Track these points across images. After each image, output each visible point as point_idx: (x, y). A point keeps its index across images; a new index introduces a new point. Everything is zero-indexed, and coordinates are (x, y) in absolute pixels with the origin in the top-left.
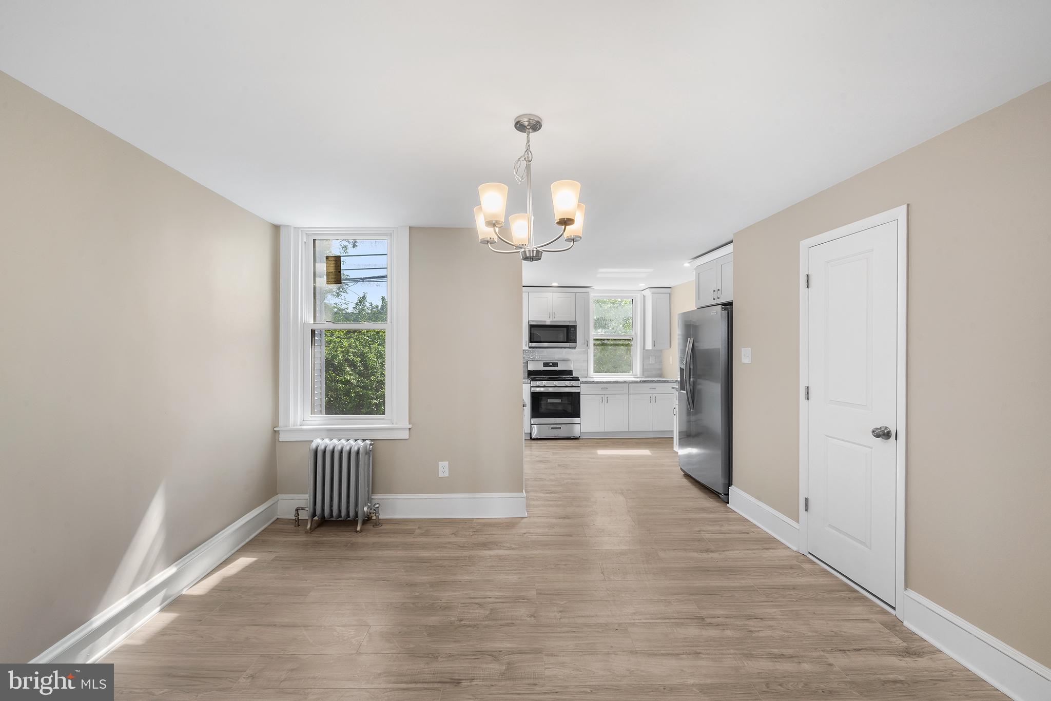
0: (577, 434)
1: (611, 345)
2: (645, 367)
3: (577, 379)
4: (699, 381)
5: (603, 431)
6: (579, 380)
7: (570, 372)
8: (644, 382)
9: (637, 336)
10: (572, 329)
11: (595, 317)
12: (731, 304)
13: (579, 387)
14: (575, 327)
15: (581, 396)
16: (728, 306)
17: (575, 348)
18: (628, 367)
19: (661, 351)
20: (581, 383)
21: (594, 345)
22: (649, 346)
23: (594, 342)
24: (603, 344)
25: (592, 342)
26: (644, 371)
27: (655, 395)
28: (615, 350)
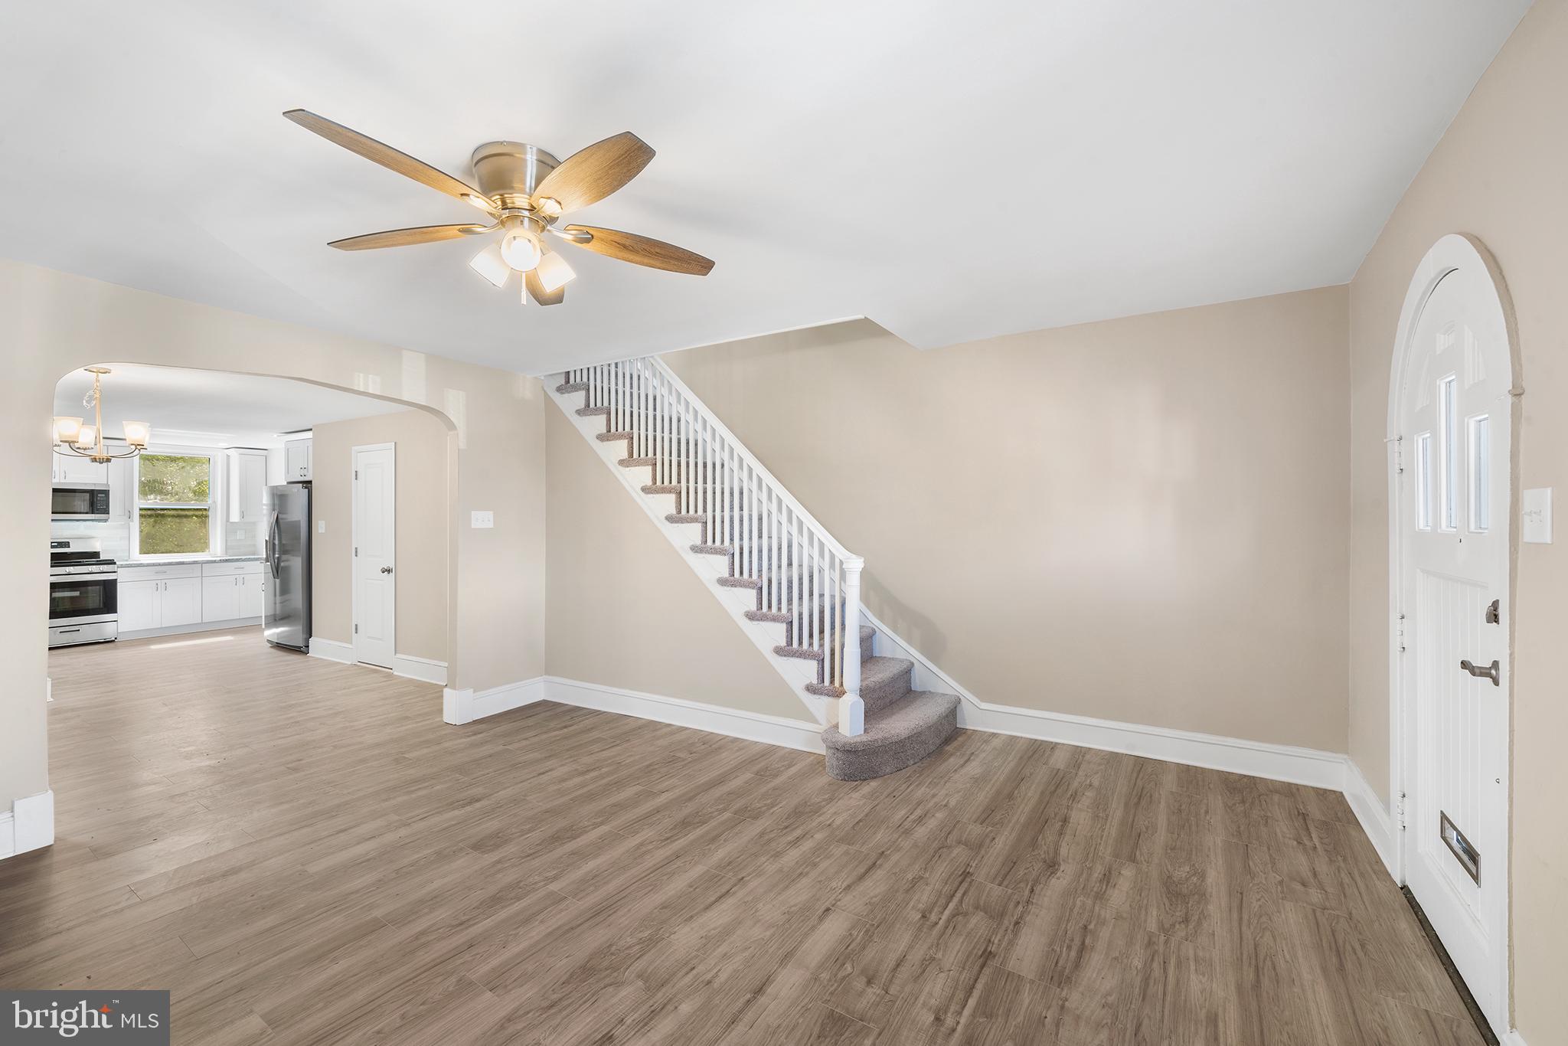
0: (110, 636)
1: (173, 516)
2: (229, 544)
3: (112, 562)
4: (284, 557)
5: (160, 626)
6: (115, 563)
7: (96, 555)
8: (227, 561)
9: (216, 506)
10: (99, 495)
11: (143, 479)
12: (310, 482)
13: (115, 572)
14: (106, 493)
15: (118, 584)
16: (307, 484)
17: (106, 521)
18: (203, 544)
19: (254, 523)
20: (118, 567)
21: (141, 516)
22: (235, 517)
23: (142, 512)
24: (157, 516)
25: (136, 514)
26: (227, 549)
27: (243, 576)
28: (179, 523)
